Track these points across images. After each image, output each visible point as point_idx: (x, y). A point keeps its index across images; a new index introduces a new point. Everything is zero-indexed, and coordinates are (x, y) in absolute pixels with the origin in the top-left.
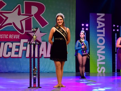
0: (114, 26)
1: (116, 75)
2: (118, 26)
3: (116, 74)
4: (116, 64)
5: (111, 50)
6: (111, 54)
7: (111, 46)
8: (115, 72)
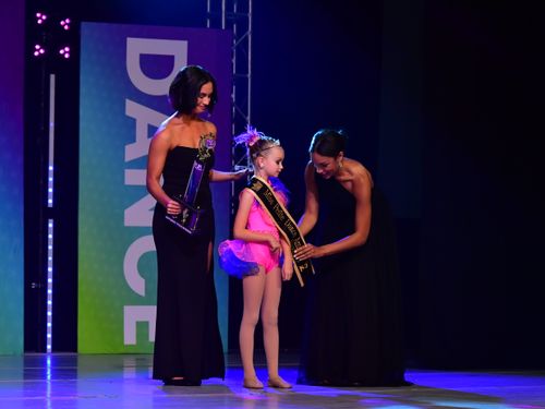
0: (41, 18)
1: (49, 372)
2: (65, 23)
3: (49, 362)
4: (50, 291)
5: (18, 192)
6: (18, 224)
7: (20, 160)
8: (45, 350)
